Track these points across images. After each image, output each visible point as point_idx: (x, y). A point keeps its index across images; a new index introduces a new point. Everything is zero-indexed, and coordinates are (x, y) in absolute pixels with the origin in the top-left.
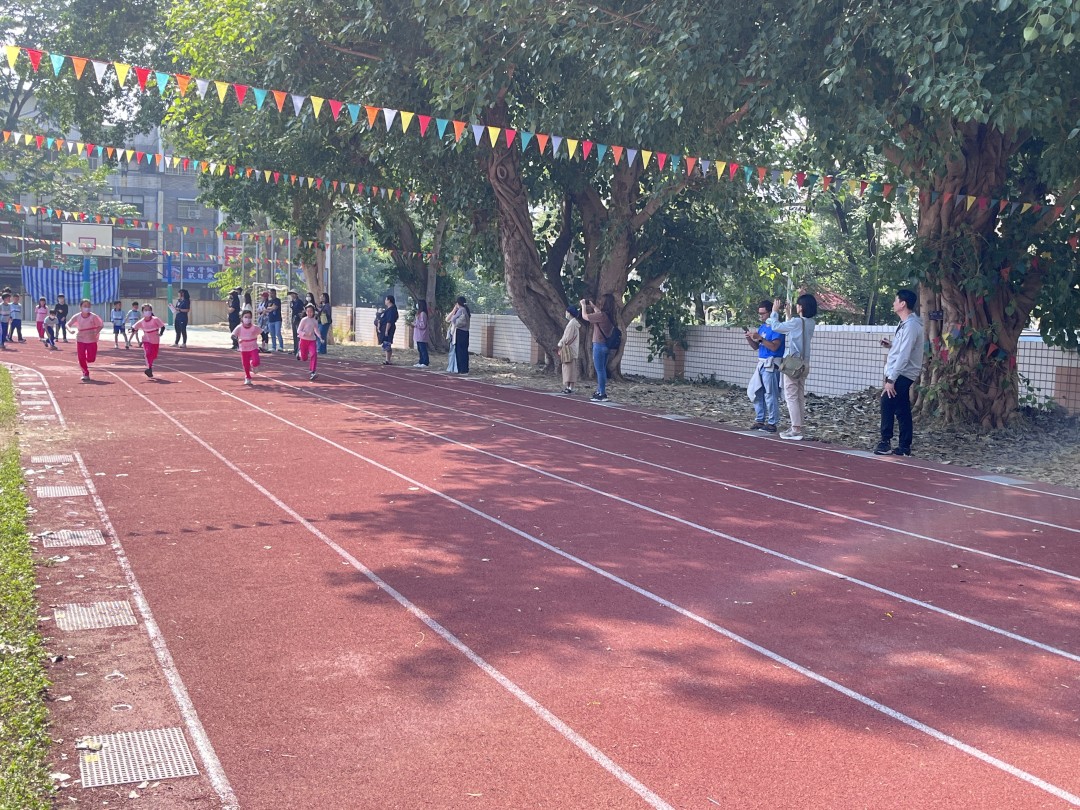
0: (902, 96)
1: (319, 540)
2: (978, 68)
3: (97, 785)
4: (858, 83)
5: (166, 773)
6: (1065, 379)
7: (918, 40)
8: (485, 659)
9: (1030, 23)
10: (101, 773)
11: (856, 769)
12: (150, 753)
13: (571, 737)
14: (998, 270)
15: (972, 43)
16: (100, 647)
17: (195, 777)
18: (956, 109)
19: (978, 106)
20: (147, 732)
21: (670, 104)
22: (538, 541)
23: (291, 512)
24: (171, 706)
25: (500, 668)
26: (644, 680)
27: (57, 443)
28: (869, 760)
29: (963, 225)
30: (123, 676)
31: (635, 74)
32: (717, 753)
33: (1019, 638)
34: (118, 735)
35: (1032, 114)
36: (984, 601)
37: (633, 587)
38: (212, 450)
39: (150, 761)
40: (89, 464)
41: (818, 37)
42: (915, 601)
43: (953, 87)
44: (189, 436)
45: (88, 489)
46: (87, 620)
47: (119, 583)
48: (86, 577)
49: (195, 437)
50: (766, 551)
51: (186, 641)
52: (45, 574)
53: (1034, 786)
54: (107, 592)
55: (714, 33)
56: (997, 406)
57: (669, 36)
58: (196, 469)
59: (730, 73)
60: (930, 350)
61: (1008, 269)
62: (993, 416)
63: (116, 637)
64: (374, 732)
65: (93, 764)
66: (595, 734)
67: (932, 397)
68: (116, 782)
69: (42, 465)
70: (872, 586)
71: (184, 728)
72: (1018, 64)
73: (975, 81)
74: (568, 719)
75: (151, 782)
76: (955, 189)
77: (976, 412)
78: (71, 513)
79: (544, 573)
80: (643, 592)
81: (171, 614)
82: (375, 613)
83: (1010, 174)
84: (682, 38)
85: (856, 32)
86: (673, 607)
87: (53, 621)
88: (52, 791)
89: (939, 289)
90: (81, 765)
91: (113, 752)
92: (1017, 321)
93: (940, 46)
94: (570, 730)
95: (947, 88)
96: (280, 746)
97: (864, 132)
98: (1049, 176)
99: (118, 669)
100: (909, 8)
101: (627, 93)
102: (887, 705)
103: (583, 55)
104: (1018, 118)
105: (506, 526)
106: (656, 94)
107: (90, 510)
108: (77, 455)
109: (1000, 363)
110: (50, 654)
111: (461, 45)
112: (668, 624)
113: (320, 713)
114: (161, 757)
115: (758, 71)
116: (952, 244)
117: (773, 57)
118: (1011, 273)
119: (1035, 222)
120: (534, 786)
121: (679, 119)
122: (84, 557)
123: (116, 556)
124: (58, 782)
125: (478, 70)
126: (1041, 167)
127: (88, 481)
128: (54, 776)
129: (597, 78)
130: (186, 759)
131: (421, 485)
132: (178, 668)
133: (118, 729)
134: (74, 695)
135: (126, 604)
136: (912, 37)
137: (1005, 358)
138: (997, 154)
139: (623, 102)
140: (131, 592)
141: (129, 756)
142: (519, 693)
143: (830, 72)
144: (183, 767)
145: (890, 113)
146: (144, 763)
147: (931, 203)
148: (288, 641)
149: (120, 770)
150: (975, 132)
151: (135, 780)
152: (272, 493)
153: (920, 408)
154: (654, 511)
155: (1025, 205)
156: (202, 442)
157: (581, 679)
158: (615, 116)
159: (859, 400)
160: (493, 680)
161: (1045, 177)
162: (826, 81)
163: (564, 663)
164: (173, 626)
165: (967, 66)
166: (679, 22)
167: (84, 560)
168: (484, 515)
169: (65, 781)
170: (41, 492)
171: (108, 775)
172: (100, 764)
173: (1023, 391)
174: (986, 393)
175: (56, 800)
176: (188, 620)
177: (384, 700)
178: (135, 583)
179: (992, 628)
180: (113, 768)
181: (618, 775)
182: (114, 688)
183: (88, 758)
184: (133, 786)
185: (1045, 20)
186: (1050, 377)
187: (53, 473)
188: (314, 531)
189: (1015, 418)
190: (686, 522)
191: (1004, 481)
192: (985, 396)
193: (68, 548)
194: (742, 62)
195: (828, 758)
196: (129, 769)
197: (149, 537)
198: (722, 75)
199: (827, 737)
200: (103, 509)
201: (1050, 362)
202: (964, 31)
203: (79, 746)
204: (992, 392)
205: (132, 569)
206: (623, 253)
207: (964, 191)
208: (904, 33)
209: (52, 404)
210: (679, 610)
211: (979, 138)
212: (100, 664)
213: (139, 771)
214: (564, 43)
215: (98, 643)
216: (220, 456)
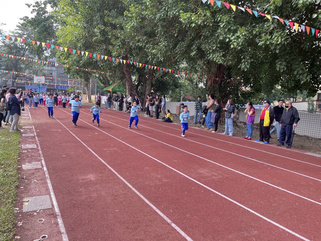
0: (206, 58)
1: (85, 147)
2: (221, 53)
3: (27, 211)
5: (44, 208)
7: (210, 47)
10: (28, 208)
12: (41, 202)
13: (140, 195)
14: (222, 93)
15: (221, 48)
16: (32, 174)
17: (51, 209)
18: (217, 61)
19: (221, 60)
20: (41, 196)
21: (161, 57)
22: (133, 147)
23: (80, 140)
24: (47, 189)
27: (29, 124)
30: (37, 181)
31: (154, 51)
33: (231, 169)
34: (33, 197)
40: (35, 128)
41: (189, 46)
42: (209, 161)
43: (216, 56)
45: (34, 134)
46: (30, 167)
47: (39, 157)
48: (31, 156)
49: (60, 123)
51: (53, 172)
52: (21, 155)
54: (35, 160)
55: (170, 43)
57: (161, 43)
58: (60, 130)
59: (173, 52)
63: (36, 171)
66: (145, 194)
68: (31, 210)
69: (24, 129)
70: (200, 157)
71: (50, 195)
72: (229, 53)
73: (221, 55)
74: (138, 190)
75: (40, 210)
78: (30, 140)
80: (154, 159)
81: (50, 165)
83: (225, 74)
84: (163, 44)
85: (198, 45)
87: (22, 167)
90: (23, 206)
91: (32, 202)
93: (214, 48)
94: (139, 193)
95: (215, 57)
96: (72, 199)
97: (198, 65)
99: (36, 179)
100: (208, 40)
101: (152, 55)
102: (206, 185)
103: (143, 46)
104: (228, 63)
105: (126, 144)
106: (158, 55)
107: (34, 139)
108: (33, 127)
111: (118, 43)
114: (43, 203)
115: (178, 52)
116: (214, 87)
117: (181, 49)
118: (225, 94)
119: (229, 83)
121: (163, 61)
122: (31, 151)
123: (39, 151)
125: (121, 48)
127: (35, 133)
129: (146, 51)
130: (49, 203)
132: (50, 179)
133: (34, 196)
134: (24, 187)
135: (40, 163)
138: (222, 70)
139: (151, 57)
140: (41, 160)
141: (36, 203)
142: (128, 184)
143: (192, 53)
144: (48, 206)
145: (203, 61)
146: (39, 205)
149: (33, 207)
150: (219, 66)
152: (76, 135)
154: (156, 140)
155: (228, 80)
156: (62, 124)
158: (149, 59)
160: (122, 181)
161: (232, 75)
164: (50, 168)
165: (219, 52)
166: (163, 41)
167: (32, 152)
168: (121, 141)
170: (23, 135)
171: (30, 208)
172: (28, 205)
175: (16, 216)
176: (54, 166)
178: (43, 157)
179: (225, 167)
180: (31, 206)
181: (150, 205)
182: (34, 184)
183: (25, 203)
184: (35, 211)
185: (235, 44)
187: (27, 131)
188: (85, 145)
190: (163, 143)
193: (28, 149)
194: (175, 50)
196: (35, 207)
198: (171, 52)
200: (37, 139)
202: (219, 45)
203: (24, 200)
205: (42, 154)
206: (151, 87)
207: (216, 77)
209: (29, 115)
212: (32, 178)
213: (37, 207)
214: (139, 44)
215: (32, 173)
216: (65, 127)
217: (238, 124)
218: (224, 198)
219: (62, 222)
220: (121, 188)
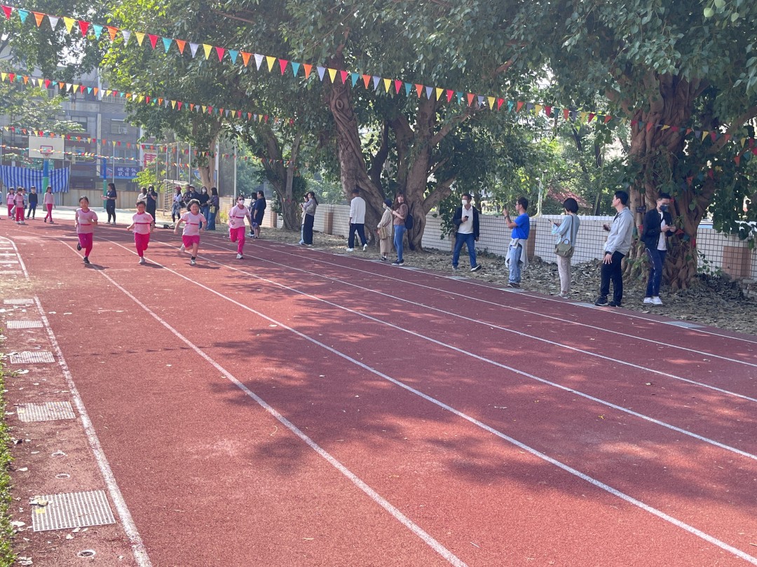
0: (620, 55)
1: (204, 360)
2: (672, 36)
3: (44, 530)
4: (589, 45)
5: (93, 522)
6: (729, 255)
7: (631, 16)
8: (319, 445)
9: (708, 5)
10: (47, 521)
11: (575, 523)
12: (82, 508)
13: (377, 500)
14: (685, 178)
15: (669, 19)
16: (48, 434)
17: (113, 525)
18: (656, 65)
19: (671, 63)
20: (80, 493)
21: (458, 58)
22: (359, 363)
23: (187, 341)
24: (97, 476)
25: (330, 451)
26: (429, 460)
27: (22, 290)
28: (583, 517)
29: (661, 147)
30: (64, 454)
31: (433, 36)
32: (478, 512)
33: (690, 434)
34: (60, 495)
35: (709, 69)
36: (668, 408)
37: (424, 396)
38: (132, 297)
39: (82, 514)
40: (45, 305)
41: (562, 11)
42: (620, 408)
43: (655, 49)
44: (116, 287)
45: (43, 323)
46: (40, 414)
47: (63, 389)
48: (40, 384)
49: (120, 287)
50: (518, 372)
51: (109, 430)
52: (11, 382)
53: (696, 536)
54: (54, 395)
56: (682, 274)
57: (459, 9)
58: (120, 310)
59: (500, 36)
60: (637, 234)
61: (691, 178)
62: (679, 279)
63: (60, 427)
64: (240, 495)
65: (42, 516)
66: (394, 497)
67: (637, 267)
68: (57, 528)
69: (11, 306)
70: (590, 397)
71: (107, 491)
72: (700, 34)
73: (670, 45)
74: (375, 487)
75: (82, 528)
76: (656, 121)
77: (667, 277)
78: (31, 339)
79: (362, 385)
80: (431, 399)
81: (100, 412)
82: (244, 412)
83: (695, 111)
84: (466, 11)
85: (588, 10)
86: (452, 410)
87: (16, 415)
88: (11, 534)
89: (643, 191)
90: (33, 516)
91: (56, 507)
92: (698, 214)
93: (646, 19)
94: (377, 495)
95: (651, 50)
96: (173, 504)
97: (593, 80)
98: (720, 113)
99: (61, 449)
101: (427, 50)
102: (597, 479)
103: (397, 23)
104: (699, 71)
105: (337, 352)
106: (448, 51)
107: (44, 338)
108: (37, 299)
109: (684, 243)
110: (13, 438)
111: (311, 14)
112: (448, 422)
113: (202, 481)
114: (89, 511)
115: (519, 36)
116: (653, 159)
117: (530, 26)
119: (711, 145)
120: (350, 533)
121: (464, 69)
122: (39, 370)
123: (62, 371)
124: (16, 527)
125: (323, 32)
126: (715, 107)
127: (44, 318)
128: (13, 523)
129: (406, 39)
130: (107, 512)
131: (279, 323)
132: (104, 449)
133: (60, 491)
134: (30, 467)
135: (68, 404)
136: (627, 13)
137: (689, 240)
138: (685, 96)
139: (424, 56)
140: (71, 396)
141: (67, 510)
142: (343, 469)
143: (569, 37)
144: (105, 518)
145: (611, 67)
146: (77, 515)
147: (639, 131)
148: (181, 431)
149: (60, 519)
150: (670, 81)
151: (71, 527)
152: (174, 327)
153: (628, 274)
154: (440, 343)
155: (704, 132)
156: (125, 291)
157: (386, 459)
158: (419, 66)
159: (587, 268)
160: (324, 460)
161: (717, 114)
162: (566, 43)
163: (375, 448)
164: (101, 420)
165: (665, 34)
167: (39, 373)
168: (321, 345)
169: (21, 527)
170: (10, 324)
171: (52, 523)
172: (46, 515)
173: (700, 263)
174: (675, 264)
175: (15, 540)
176: (112, 415)
177: (248, 472)
178: (75, 389)
179: (672, 427)
180: (55, 518)
181: (409, 526)
182: (58, 462)
183: (38, 511)
184: (69, 530)
185: (719, 3)
186: (719, 254)
187: (19, 312)
188: (202, 354)
189: (694, 282)
190: (463, 351)
191: (685, 326)
192: (674, 266)
193: (28, 364)
194: (508, 29)
195: (555, 515)
196: (67, 520)
197: (85, 357)
198: (493, 38)
199: (556, 500)
200: (54, 337)
201: (720, 243)
202: (662, 10)
203: (32, 502)
204: (679, 264)
205: (73, 380)
206: (423, 162)
207: (662, 123)
208: (621, 11)
209: (20, 263)
210: (456, 412)
211: (672, 87)
212: (49, 446)
213: (74, 520)
214: (384, 13)
215: (48, 431)
216: (137, 301)
217: (745, 292)
218: (654, 515)
219: (148, 558)
220: (319, 478)
